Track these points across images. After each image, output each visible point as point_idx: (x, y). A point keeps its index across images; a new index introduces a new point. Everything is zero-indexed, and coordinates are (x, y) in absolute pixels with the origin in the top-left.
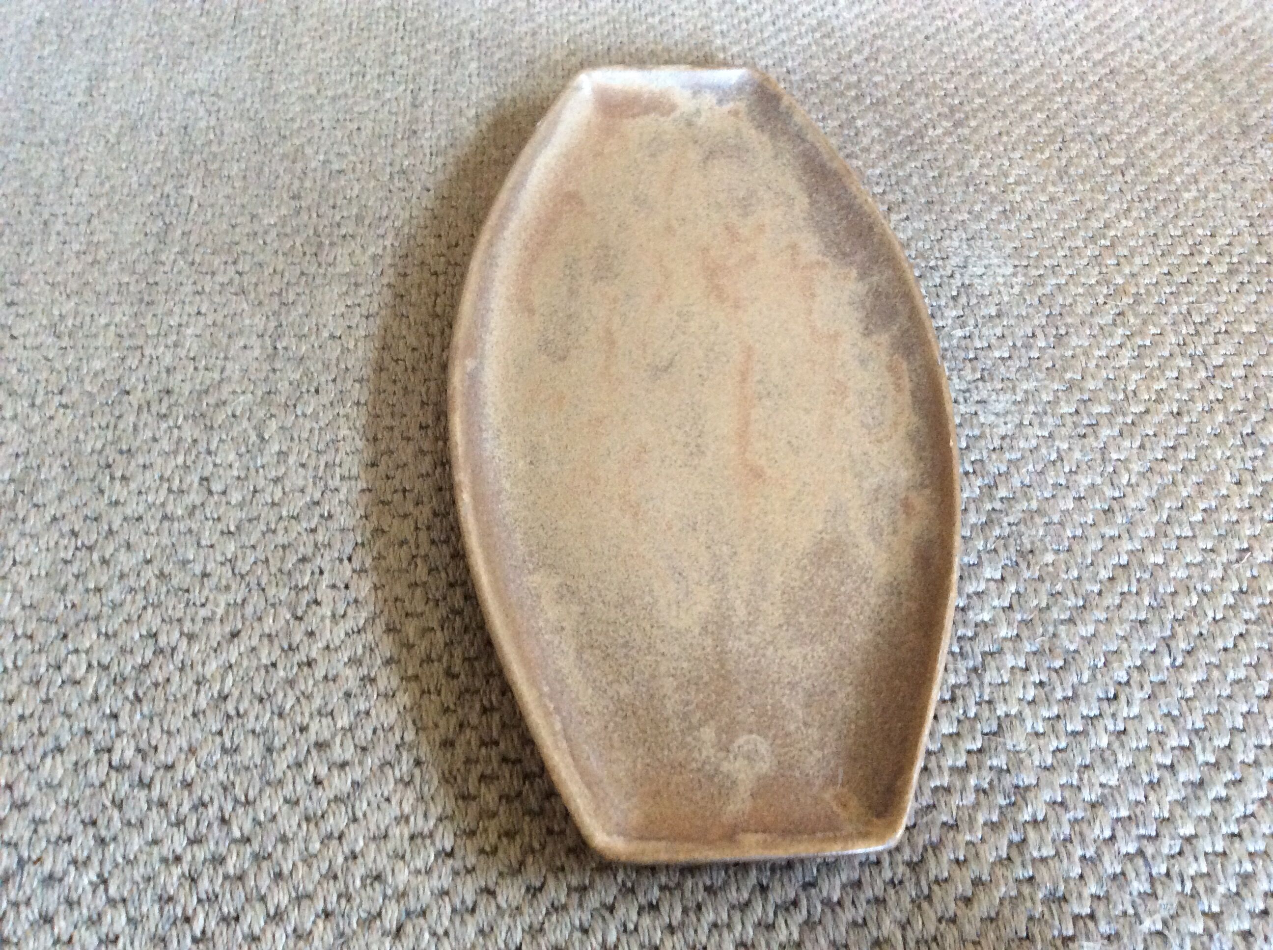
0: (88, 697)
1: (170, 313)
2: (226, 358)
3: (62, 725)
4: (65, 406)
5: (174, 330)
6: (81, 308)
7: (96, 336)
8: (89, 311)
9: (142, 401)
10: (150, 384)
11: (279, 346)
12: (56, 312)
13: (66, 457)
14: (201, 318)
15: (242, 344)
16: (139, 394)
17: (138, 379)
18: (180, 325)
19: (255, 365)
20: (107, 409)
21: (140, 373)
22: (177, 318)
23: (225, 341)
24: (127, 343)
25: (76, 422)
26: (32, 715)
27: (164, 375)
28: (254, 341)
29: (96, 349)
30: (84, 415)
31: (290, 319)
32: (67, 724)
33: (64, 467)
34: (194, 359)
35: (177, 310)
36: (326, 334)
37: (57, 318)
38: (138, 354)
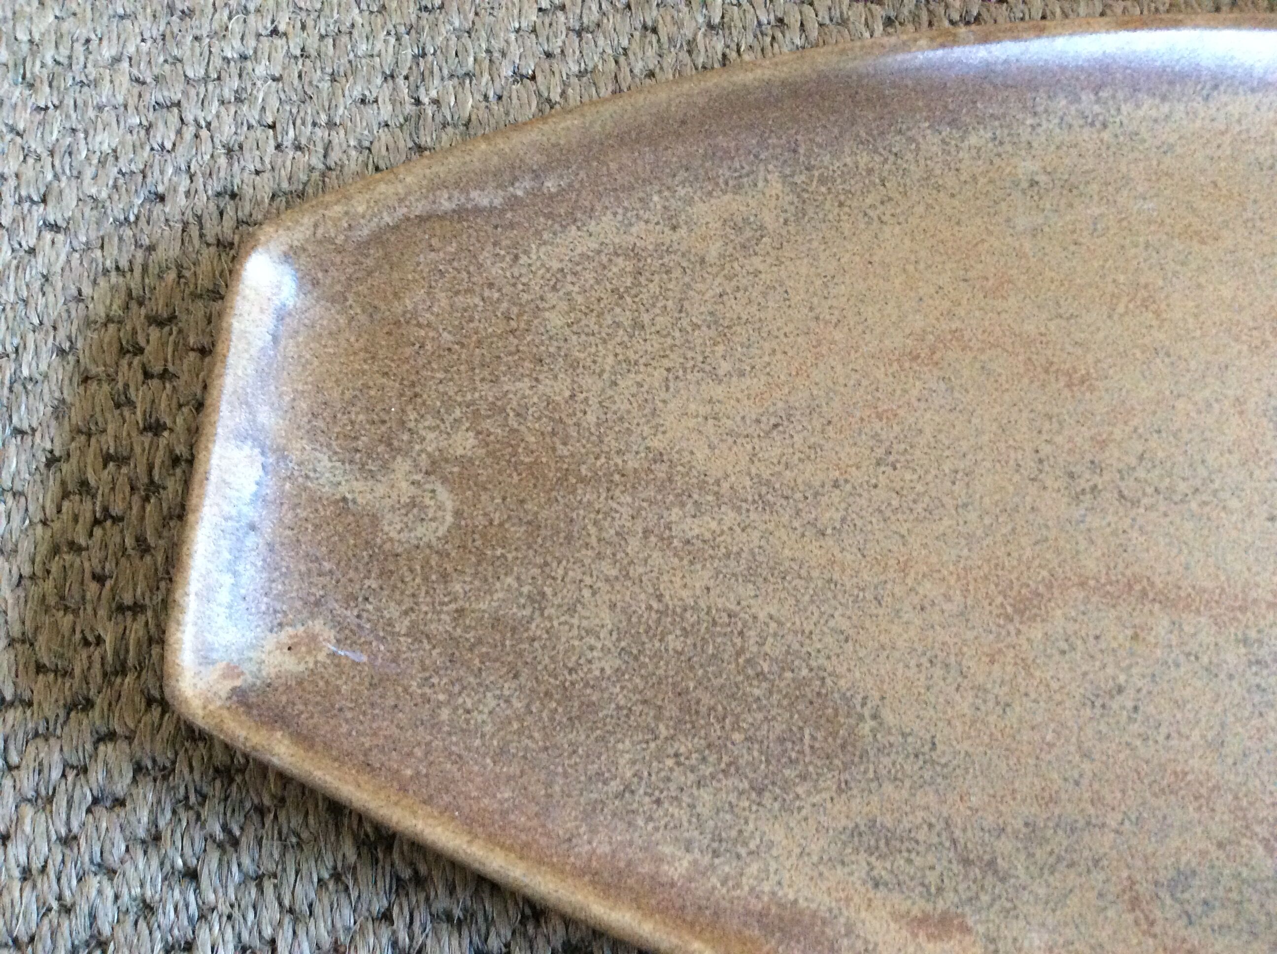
0: (141, 833)
1: (223, 33)
2: (331, 125)
3: (100, 892)
4: (55, 228)
5: (234, 69)
6: (66, 26)
7: (96, 83)
8: (83, 32)
9: (189, 215)
10: (200, 180)
11: (425, 100)
12: (23, 37)
13: (62, 333)
14: (279, 42)
15: (357, 94)
16: (182, 201)
17: (178, 170)
18: (244, 57)
19: (384, 136)
20: (128, 233)
21: (180, 159)
22: (237, 43)
23: (325, 85)
24: (155, 95)
25: (75, 262)
26: (43, 869)
27: (223, 161)
28: (378, 87)
29: (100, 108)
30: (88, 247)
31: (439, 40)
32: (109, 893)
33: (62, 352)
34: (273, 127)
35: (235, 26)
36: (507, 71)
37: (25, 47)
38: (173, 117)
